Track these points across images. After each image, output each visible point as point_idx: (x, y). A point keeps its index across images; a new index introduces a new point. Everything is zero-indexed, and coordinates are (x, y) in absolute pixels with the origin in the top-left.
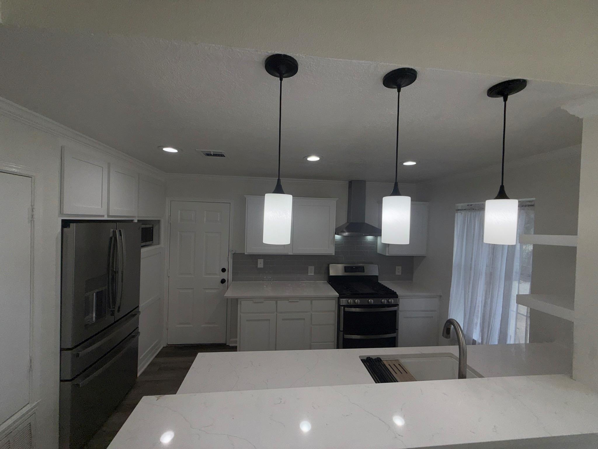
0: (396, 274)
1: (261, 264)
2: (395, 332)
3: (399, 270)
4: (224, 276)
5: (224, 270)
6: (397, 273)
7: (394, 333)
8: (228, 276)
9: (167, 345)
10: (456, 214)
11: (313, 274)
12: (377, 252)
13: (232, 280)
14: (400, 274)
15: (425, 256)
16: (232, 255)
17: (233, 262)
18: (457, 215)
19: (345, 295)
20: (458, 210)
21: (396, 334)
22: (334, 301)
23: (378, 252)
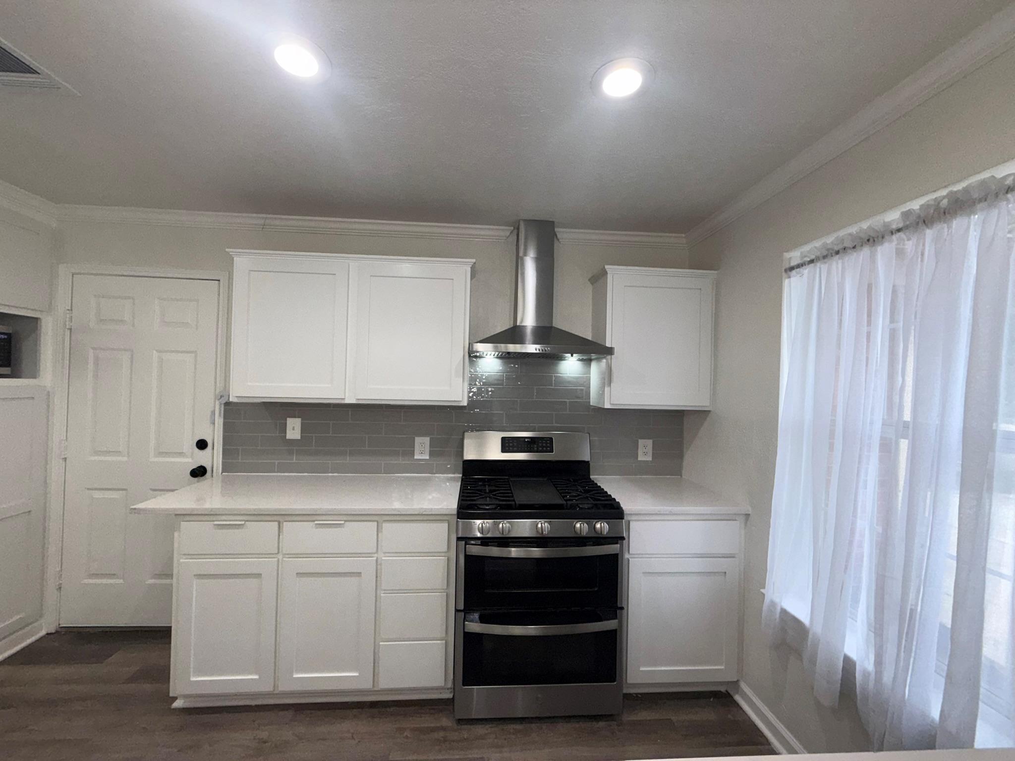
0: (639, 459)
1: (294, 429)
2: (615, 617)
3: (645, 451)
4: (202, 458)
5: (202, 445)
6: (641, 458)
7: (614, 619)
8: (212, 458)
9: (59, 630)
10: (786, 282)
11: (428, 458)
12: (589, 402)
13: (221, 469)
14: (649, 458)
15: (709, 411)
16: (223, 406)
17: (225, 424)
18: (790, 283)
19: (479, 509)
20: (792, 269)
21: (616, 621)
22: (445, 526)
23: (591, 404)
